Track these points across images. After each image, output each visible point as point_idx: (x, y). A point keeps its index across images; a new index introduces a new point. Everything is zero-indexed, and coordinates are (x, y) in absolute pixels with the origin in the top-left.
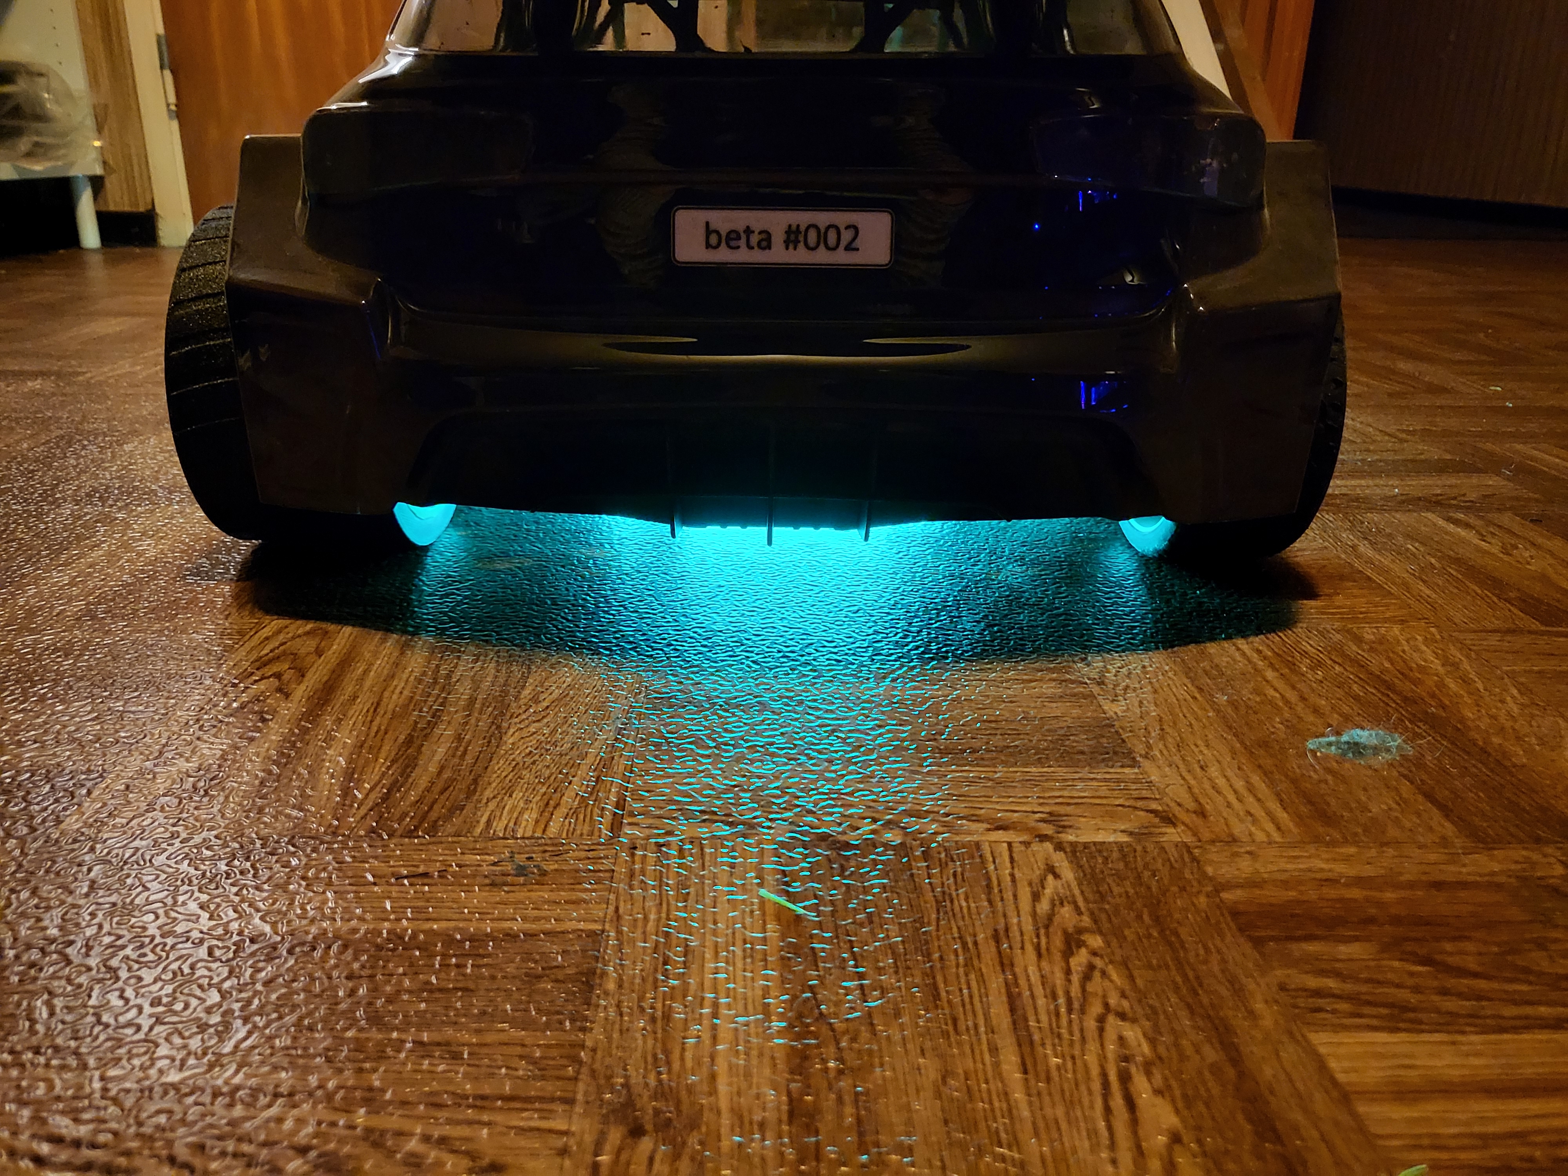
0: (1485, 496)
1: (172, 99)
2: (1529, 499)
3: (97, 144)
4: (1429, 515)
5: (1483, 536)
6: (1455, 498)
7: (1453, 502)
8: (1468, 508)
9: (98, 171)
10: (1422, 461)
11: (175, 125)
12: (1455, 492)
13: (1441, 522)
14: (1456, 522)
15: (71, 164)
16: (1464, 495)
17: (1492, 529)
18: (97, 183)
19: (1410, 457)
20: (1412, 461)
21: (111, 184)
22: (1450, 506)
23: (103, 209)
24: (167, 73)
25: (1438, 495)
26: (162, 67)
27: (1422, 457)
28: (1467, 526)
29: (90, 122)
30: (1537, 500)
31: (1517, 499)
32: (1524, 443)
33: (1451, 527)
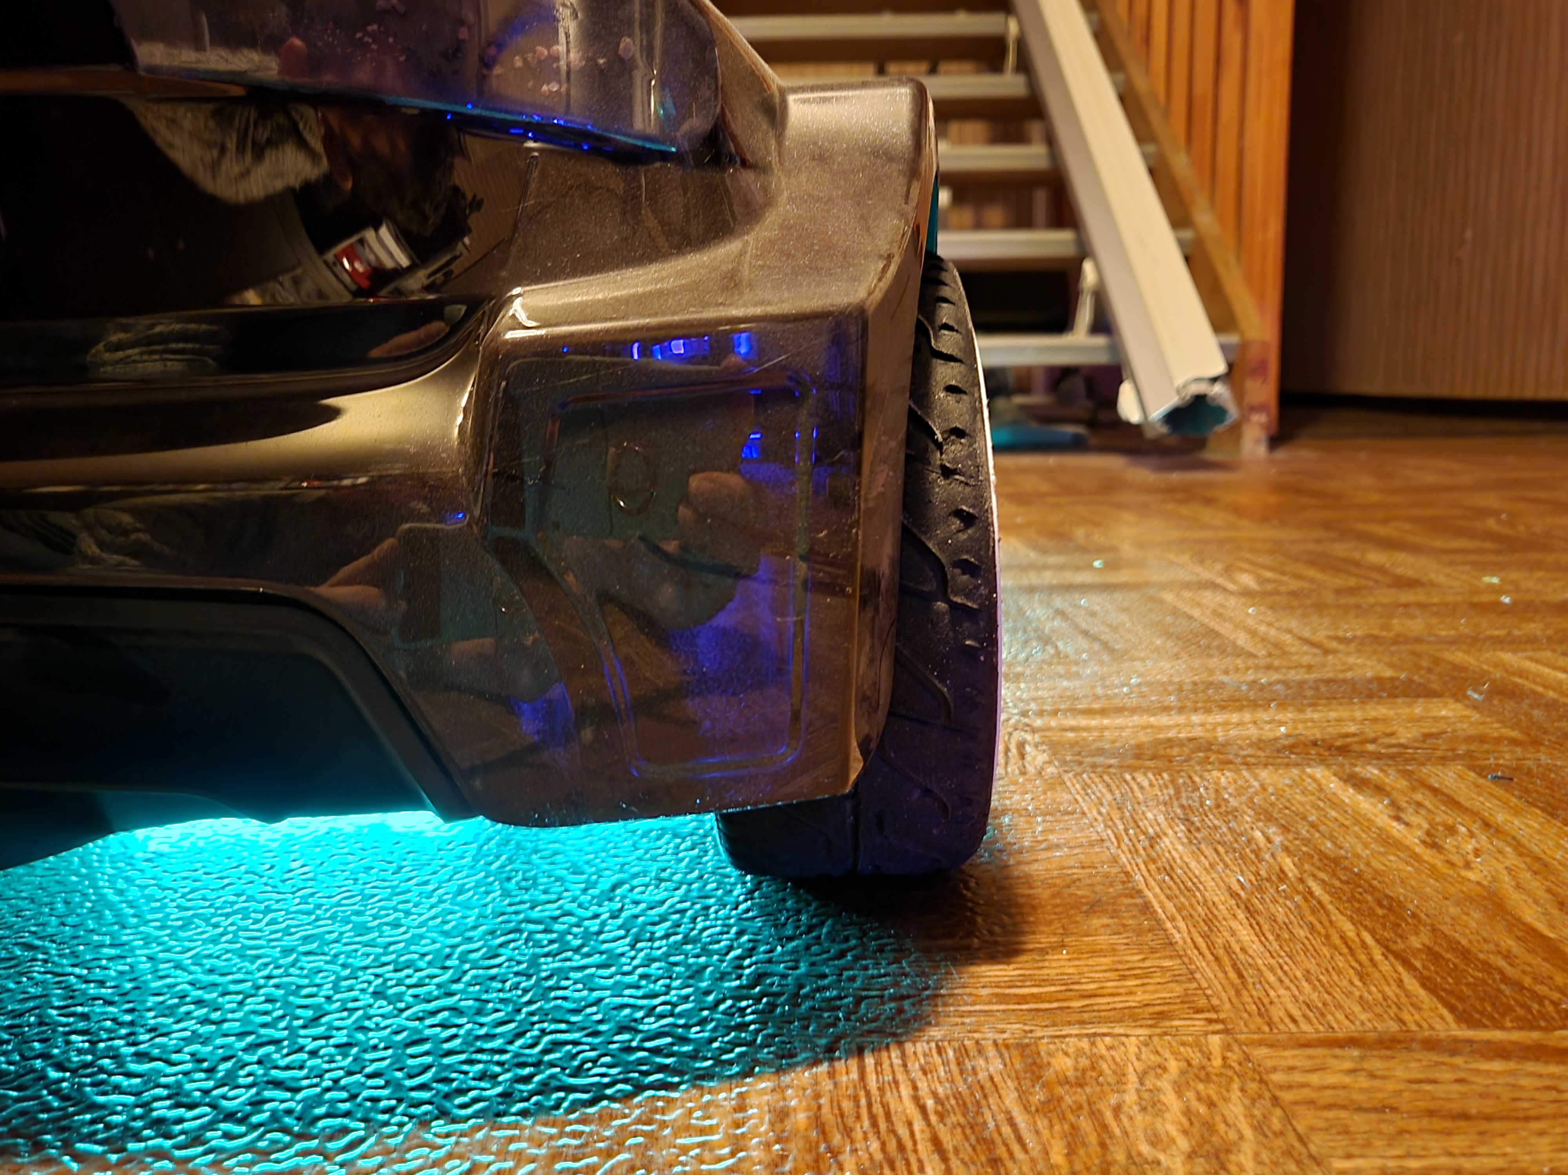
0: (1427, 736)
2: (1499, 740)
4: (1319, 772)
5: (1399, 808)
6: (1374, 741)
7: (1371, 747)
8: (1393, 757)
10: (1345, 681)
12: (1380, 728)
13: (1334, 785)
14: (1359, 783)
16: (1392, 734)
17: (1419, 797)
19: (1330, 675)
20: (1328, 682)
22: (1362, 754)
25: (1347, 735)
27: (1349, 675)
28: (1379, 790)
30: (1514, 742)
31: (1482, 739)
32: (1515, 651)
33: (1348, 794)
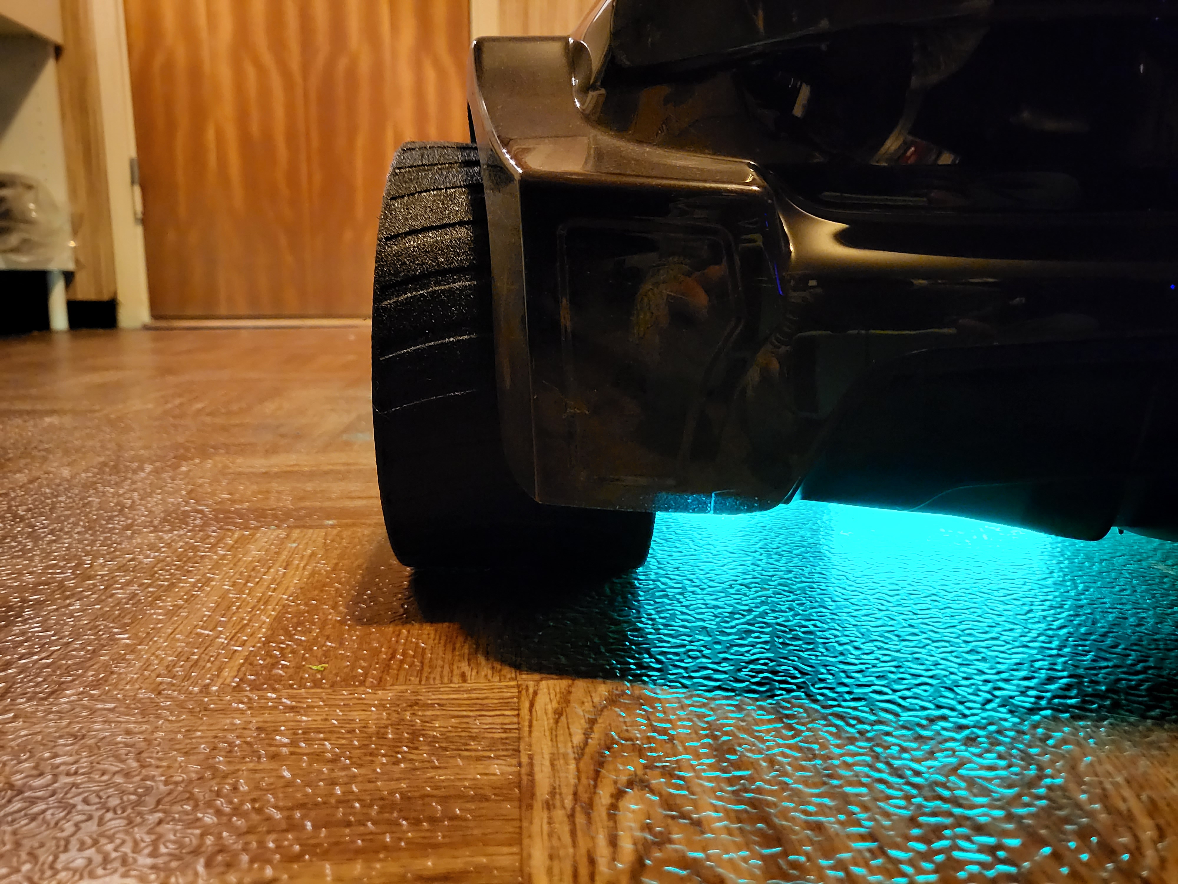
1: (139, 208)
3: (72, 244)
9: (70, 266)
11: (139, 231)
15: (49, 260)
18: (69, 277)
21: (80, 279)
23: (72, 298)
24: (137, 190)
26: (133, 183)
29: (67, 228)
